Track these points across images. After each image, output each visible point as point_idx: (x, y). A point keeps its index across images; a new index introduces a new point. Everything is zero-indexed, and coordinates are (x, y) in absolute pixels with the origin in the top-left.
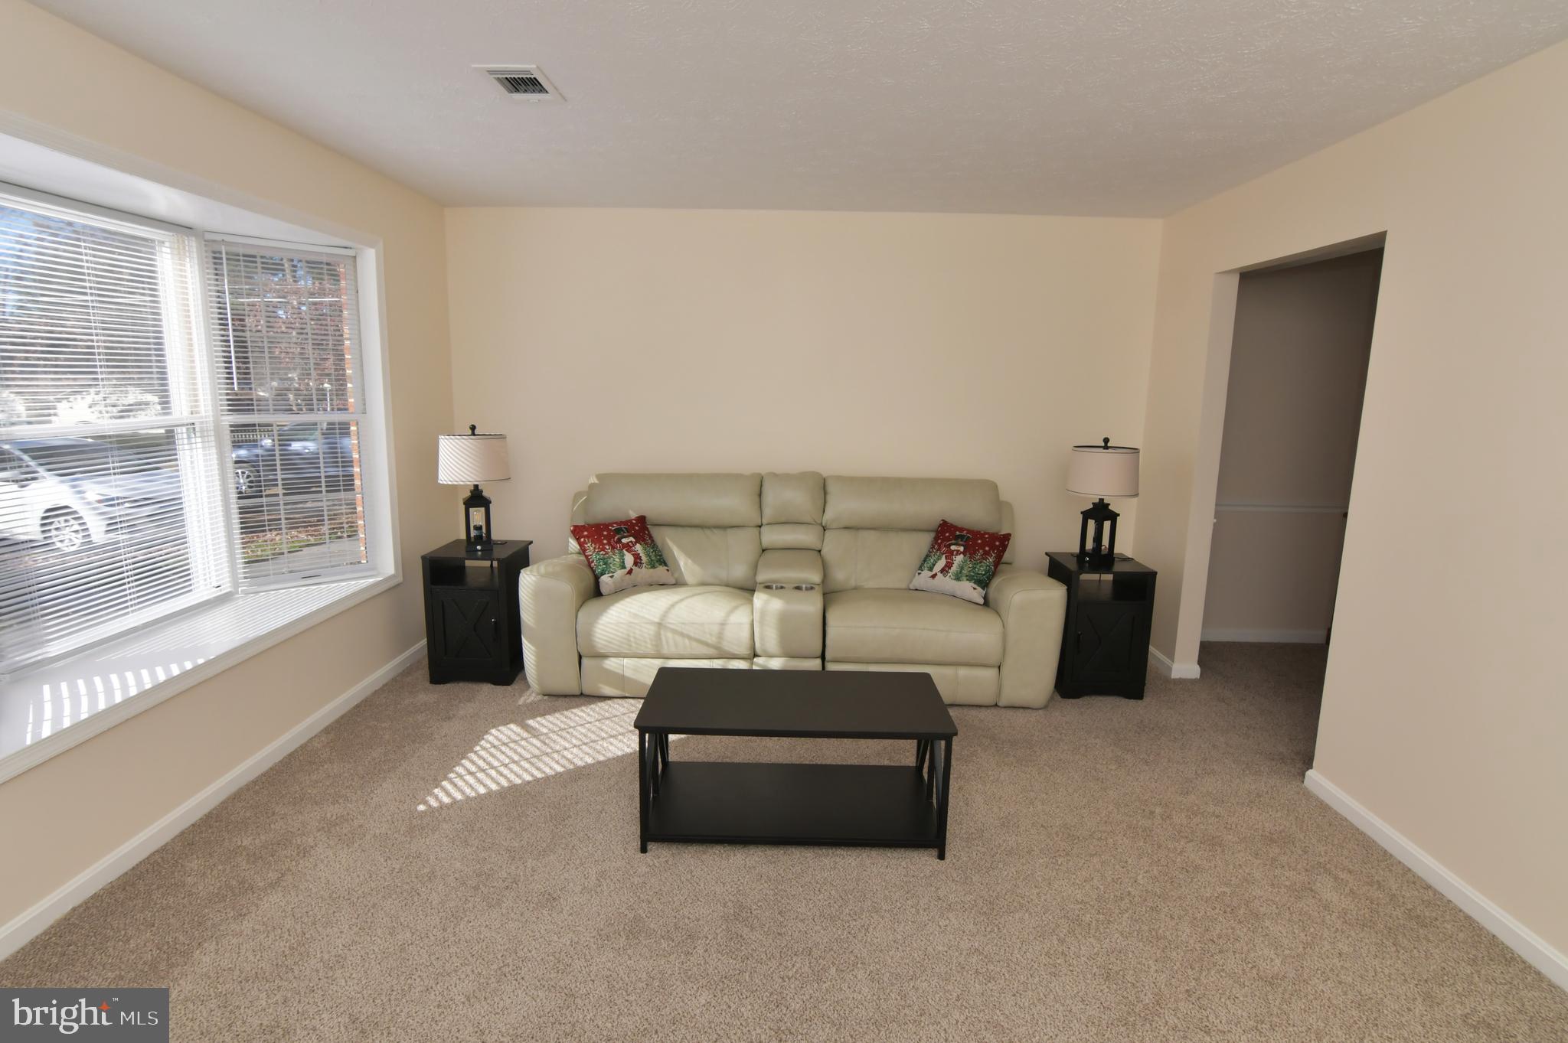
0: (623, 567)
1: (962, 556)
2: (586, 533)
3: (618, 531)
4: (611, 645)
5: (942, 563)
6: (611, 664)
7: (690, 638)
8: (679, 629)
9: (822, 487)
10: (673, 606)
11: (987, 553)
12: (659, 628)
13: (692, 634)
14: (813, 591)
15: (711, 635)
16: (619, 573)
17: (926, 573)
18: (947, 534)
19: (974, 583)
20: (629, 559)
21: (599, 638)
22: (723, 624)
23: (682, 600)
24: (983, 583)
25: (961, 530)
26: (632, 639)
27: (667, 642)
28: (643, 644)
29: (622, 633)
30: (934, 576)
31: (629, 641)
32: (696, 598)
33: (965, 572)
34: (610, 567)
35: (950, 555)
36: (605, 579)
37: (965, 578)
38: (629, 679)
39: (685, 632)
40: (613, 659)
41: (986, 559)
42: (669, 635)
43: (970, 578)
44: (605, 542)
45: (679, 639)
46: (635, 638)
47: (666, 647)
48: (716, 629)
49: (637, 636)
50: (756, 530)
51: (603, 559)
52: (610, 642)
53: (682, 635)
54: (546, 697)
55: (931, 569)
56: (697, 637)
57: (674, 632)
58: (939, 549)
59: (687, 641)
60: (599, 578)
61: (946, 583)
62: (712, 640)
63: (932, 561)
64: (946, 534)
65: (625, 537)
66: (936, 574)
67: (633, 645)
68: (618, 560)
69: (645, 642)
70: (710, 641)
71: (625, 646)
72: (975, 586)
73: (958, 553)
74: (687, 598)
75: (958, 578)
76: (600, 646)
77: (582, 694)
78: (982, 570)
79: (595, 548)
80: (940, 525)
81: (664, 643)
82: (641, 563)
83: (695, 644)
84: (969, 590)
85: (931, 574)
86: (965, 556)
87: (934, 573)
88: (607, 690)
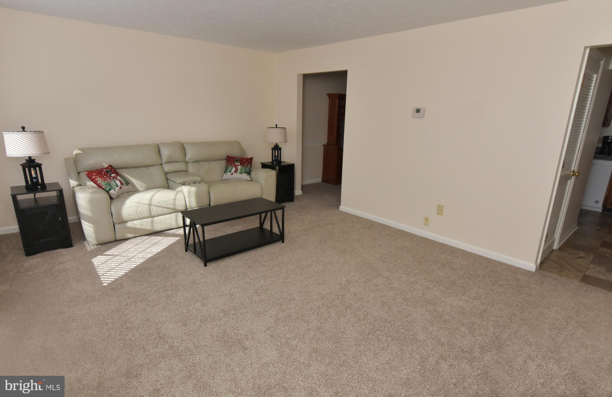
0: (118, 186)
1: (240, 166)
2: (94, 174)
3: (107, 172)
4: (129, 216)
5: (234, 169)
6: (129, 224)
7: (162, 207)
8: (157, 205)
9: (183, 148)
10: (152, 196)
11: (248, 164)
12: (149, 206)
13: (163, 206)
14: (200, 183)
15: (170, 204)
16: (117, 189)
17: (229, 174)
18: (232, 160)
19: (247, 174)
20: (118, 183)
21: (125, 214)
22: (175, 199)
23: (155, 194)
24: (249, 173)
25: (236, 158)
26: (138, 212)
27: (153, 210)
28: (143, 213)
29: (134, 210)
30: (232, 174)
31: (137, 213)
32: (159, 192)
33: (243, 171)
34: (112, 187)
35: (236, 166)
36: (112, 192)
37: (243, 173)
38: (138, 229)
39: (159, 205)
40: (129, 222)
41: (248, 166)
42: (154, 207)
43: (245, 173)
44: (105, 177)
45: (157, 208)
46: (140, 211)
47: (153, 213)
48: (172, 202)
49: (141, 211)
50: (160, 166)
51: (108, 184)
52: (129, 215)
53: (159, 206)
54: (99, 246)
55: (230, 172)
56: (165, 206)
57: (156, 206)
58: (231, 165)
59: (161, 209)
60: (109, 192)
61: (237, 175)
62: (172, 206)
63: (230, 169)
64: (230, 160)
65: (112, 174)
66: (233, 173)
67: (139, 214)
68: (114, 183)
69: (144, 212)
70: (170, 207)
71: (136, 215)
72: (247, 175)
73: (238, 165)
74: (156, 192)
75: (241, 173)
76: (125, 217)
77: (116, 240)
78: (248, 170)
79: (102, 180)
80: (227, 157)
81: (152, 211)
82: (123, 184)
83: (164, 209)
84: (245, 176)
85: (231, 173)
86: (241, 166)
87: (232, 173)
88: (129, 235)
